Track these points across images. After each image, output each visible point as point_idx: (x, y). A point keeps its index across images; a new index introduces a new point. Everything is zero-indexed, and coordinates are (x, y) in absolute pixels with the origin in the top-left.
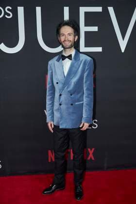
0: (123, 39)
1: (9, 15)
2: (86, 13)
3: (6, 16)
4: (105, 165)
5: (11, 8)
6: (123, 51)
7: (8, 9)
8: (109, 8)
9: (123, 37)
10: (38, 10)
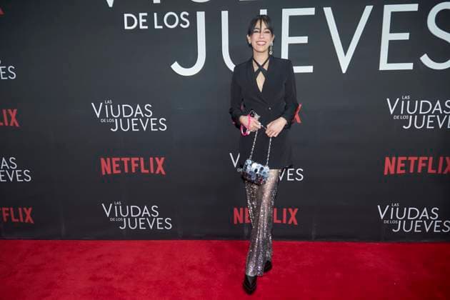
0: (345, 54)
1: (185, 23)
2: (292, 18)
3: (181, 25)
4: (313, 233)
5: (187, 14)
6: (344, 71)
7: (185, 16)
8: (325, 9)
9: (346, 50)
10: (225, 14)
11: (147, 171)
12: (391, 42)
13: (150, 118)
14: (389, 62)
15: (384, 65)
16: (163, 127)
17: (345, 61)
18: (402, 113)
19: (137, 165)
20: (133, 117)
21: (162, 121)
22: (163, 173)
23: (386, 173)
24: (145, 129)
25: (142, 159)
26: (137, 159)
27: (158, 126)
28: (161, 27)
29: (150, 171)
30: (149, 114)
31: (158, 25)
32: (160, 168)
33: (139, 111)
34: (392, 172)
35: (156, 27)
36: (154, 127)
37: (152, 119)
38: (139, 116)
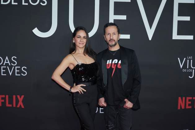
0: (151, 28)
2: (116, 3)
11: (11, 106)
12: (179, 22)
13: (15, 66)
14: (178, 34)
15: (175, 36)
16: (24, 73)
17: (150, 33)
18: (188, 68)
19: (3, 101)
20: (2, 65)
21: (24, 69)
22: (23, 107)
23: (179, 108)
24: (11, 74)
25: (7, 96)
26: (4, 96)
27: (21, 72)
28: (27, 4)
29: (13, 105)
30: (14, 63)
31: (25, 3)
32: (21, 103)
33: (7, 61)
34: (183, 108)
35: (23, 4)
36: (18, 73)
37: (16, 67)
38: (7, 65)
